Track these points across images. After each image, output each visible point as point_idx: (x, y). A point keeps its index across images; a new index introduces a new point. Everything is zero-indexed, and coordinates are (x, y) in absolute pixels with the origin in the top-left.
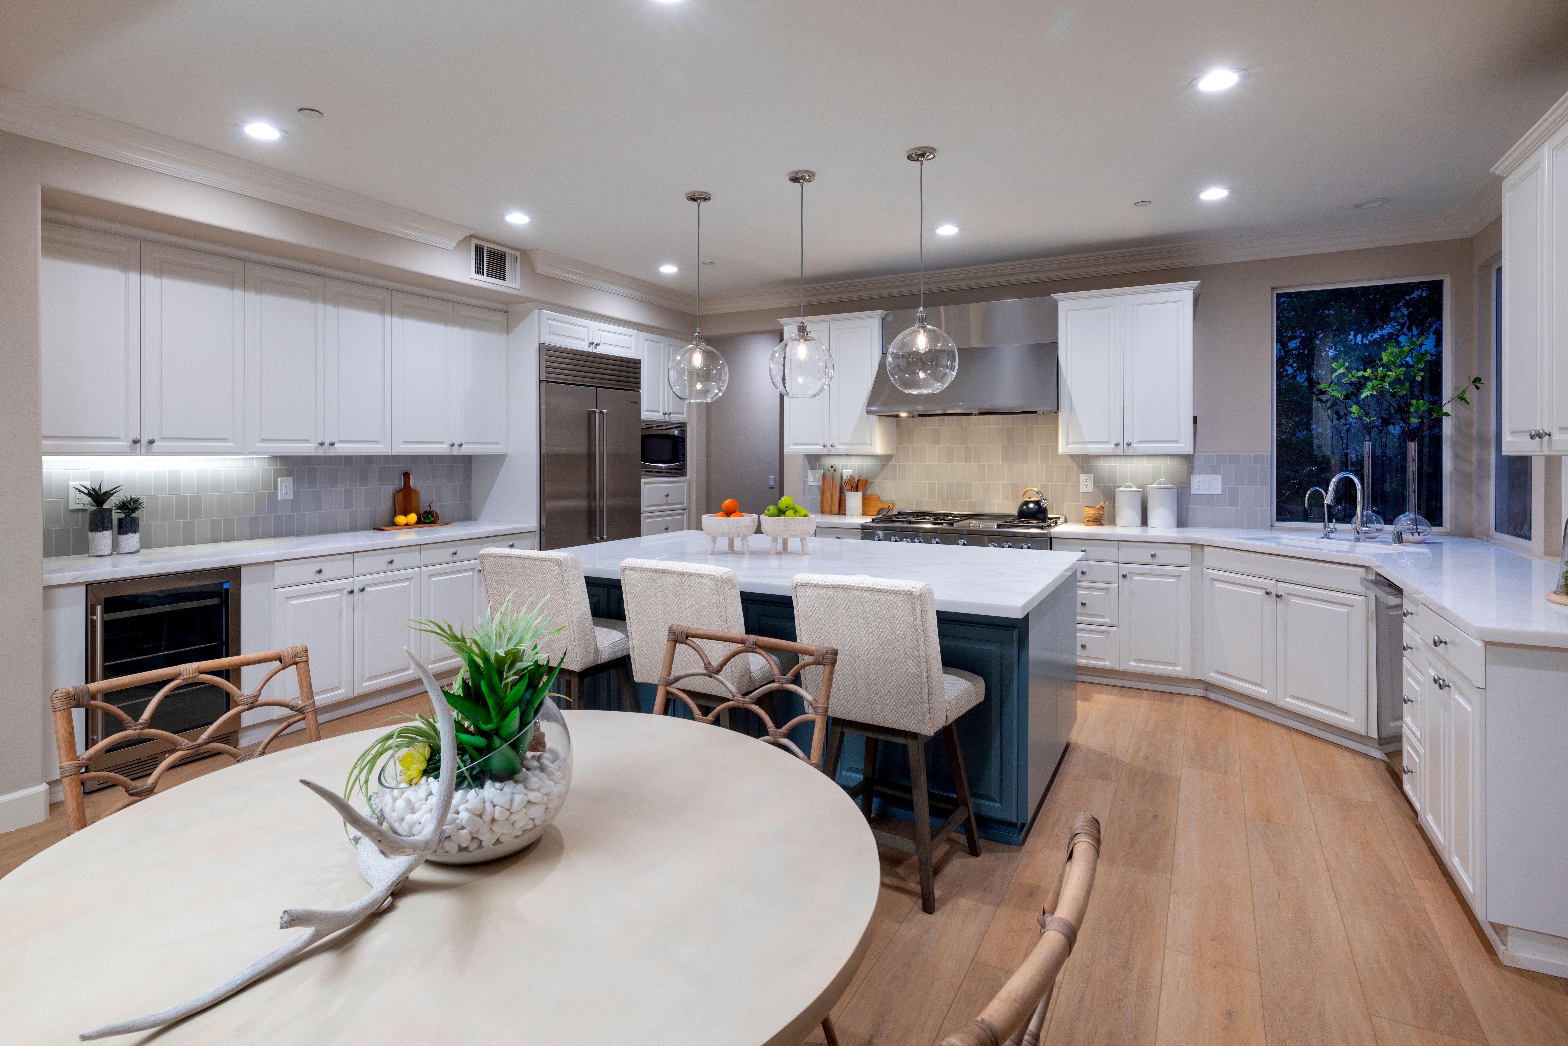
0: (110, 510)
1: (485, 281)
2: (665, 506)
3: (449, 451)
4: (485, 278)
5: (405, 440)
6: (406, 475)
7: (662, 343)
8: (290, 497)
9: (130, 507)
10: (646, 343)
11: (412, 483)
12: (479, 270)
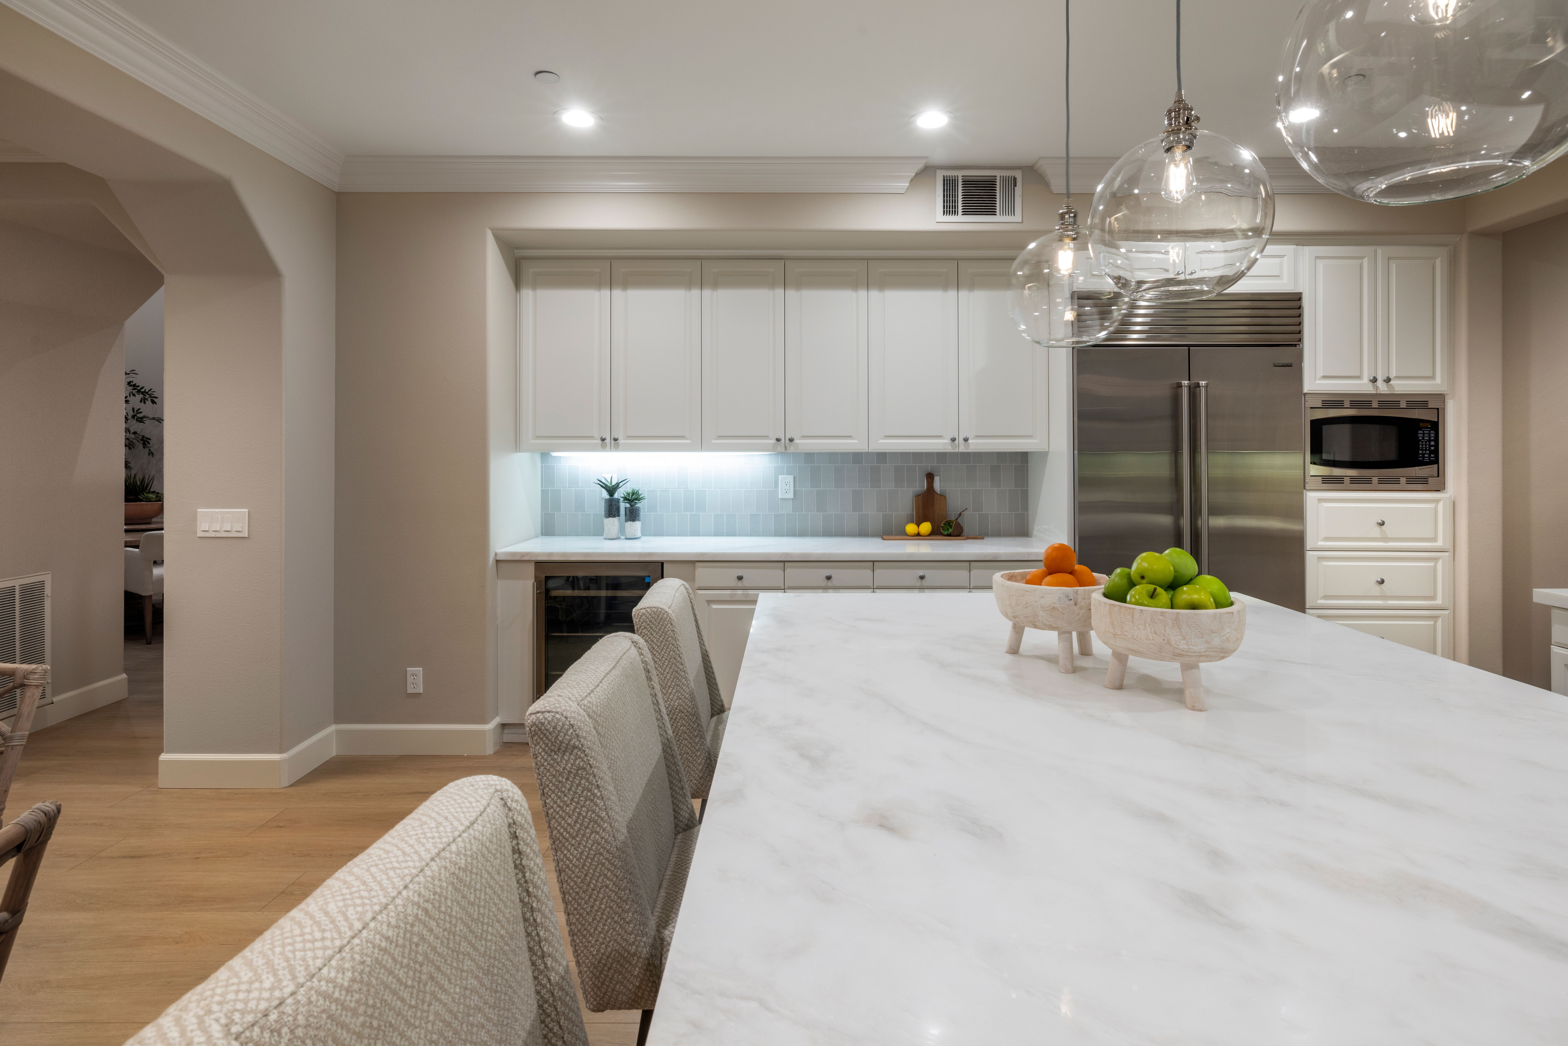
0: (618, 500)
1: (961, 222)
2: (1377, 541)
3: (950, 448)
4: (960, 218)
5: (886, 435)
6: (930, 477)
7: (1366, 259)
8: (791, 495)
9: (633, 498)
10: (1321, 264)
11: (937, 486)
12: (949, 208)
